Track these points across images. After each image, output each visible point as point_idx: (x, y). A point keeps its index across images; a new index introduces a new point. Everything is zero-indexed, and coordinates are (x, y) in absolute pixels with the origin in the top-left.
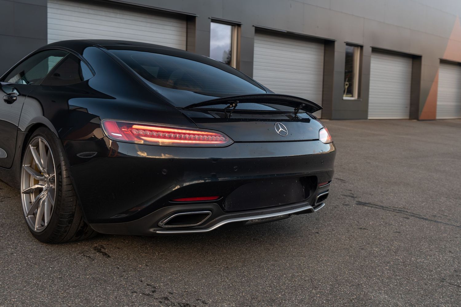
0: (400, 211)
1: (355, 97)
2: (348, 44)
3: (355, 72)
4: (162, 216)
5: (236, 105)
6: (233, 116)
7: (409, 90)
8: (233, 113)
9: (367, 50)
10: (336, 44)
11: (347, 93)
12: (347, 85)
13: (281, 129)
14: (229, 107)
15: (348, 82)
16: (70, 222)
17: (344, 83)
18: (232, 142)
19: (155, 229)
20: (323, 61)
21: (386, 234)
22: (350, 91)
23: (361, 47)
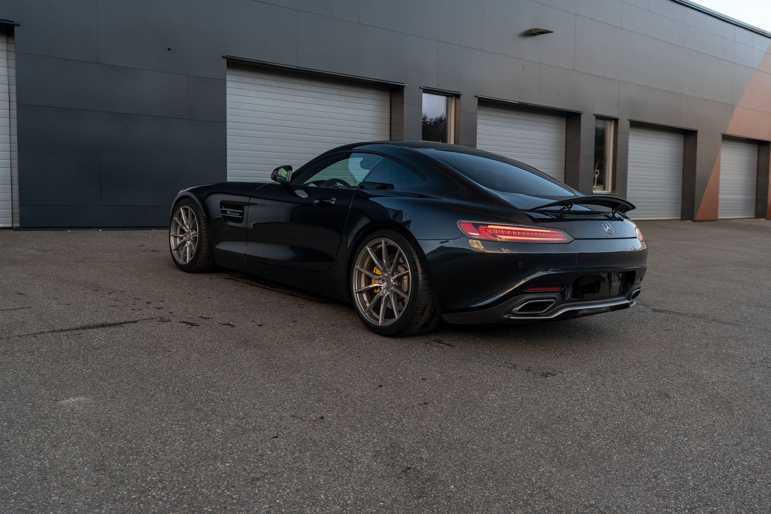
0: (700, 317)
1: (609, 190)
2: (599, 117)
3: (608, 156)
4: (516, 303)
5: (571, 207)
6: (568, 217)
7: (681, 179)
8: (567, 214)
9: (624, 124)
10: (583, 117)
11: (597, 183)
12: (597, 173)
13: (608, 227)
14: (564, 208)
15: (597, 169)
16: (422, 314)
17: (594, 171)
18: (572, 239)
19: (509, 315)
20: (564, 141)
21: (692, 334)
22: (601, 182)
23: (616, 121)
